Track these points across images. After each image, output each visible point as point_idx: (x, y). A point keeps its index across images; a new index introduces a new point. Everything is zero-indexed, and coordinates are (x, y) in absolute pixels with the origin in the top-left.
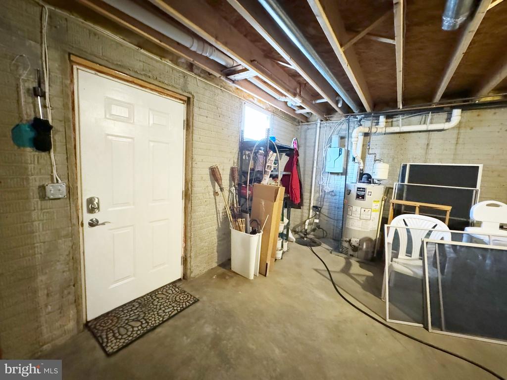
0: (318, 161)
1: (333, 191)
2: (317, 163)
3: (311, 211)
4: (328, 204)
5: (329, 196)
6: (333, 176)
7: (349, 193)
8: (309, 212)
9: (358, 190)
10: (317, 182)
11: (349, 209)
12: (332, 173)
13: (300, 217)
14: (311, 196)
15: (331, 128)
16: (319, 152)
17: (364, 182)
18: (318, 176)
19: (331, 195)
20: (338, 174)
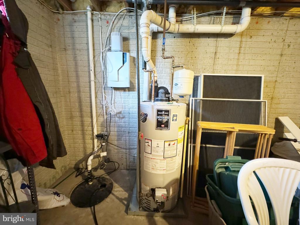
0: (96, 73)
1: (120, 113)
2: (95, 75)
3: (96, 140)
4: (116, 129)
5: (117, 119)
6: (118, 93)
7: (145, 120)
8: (94, 142)
9: (158, 115)
10: (98, 101)
11: (147, 144)
12: (116, 89)
13: (81, 149)
14: (92, 122)
15: (108, 22)
16: (96, 59)
17: (162, 100)
18: (99, 94)
19: (119, 117)
20: (124, 89)
